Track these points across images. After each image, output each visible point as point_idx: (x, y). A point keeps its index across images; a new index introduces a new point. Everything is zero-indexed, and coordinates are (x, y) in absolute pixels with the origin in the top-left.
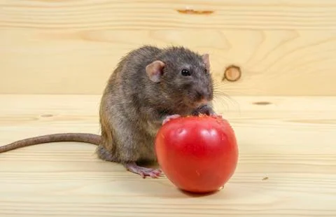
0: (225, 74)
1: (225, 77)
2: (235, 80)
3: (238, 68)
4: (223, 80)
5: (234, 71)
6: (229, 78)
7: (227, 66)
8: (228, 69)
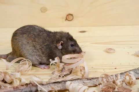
0: (66, 18)
1: (66, 19)
2: (71, 20)
3: (72, 15)
4: (66, 20)
5: (70, 16)
6: (68, 19)
7: (67, 14)
8: (68, 15)
